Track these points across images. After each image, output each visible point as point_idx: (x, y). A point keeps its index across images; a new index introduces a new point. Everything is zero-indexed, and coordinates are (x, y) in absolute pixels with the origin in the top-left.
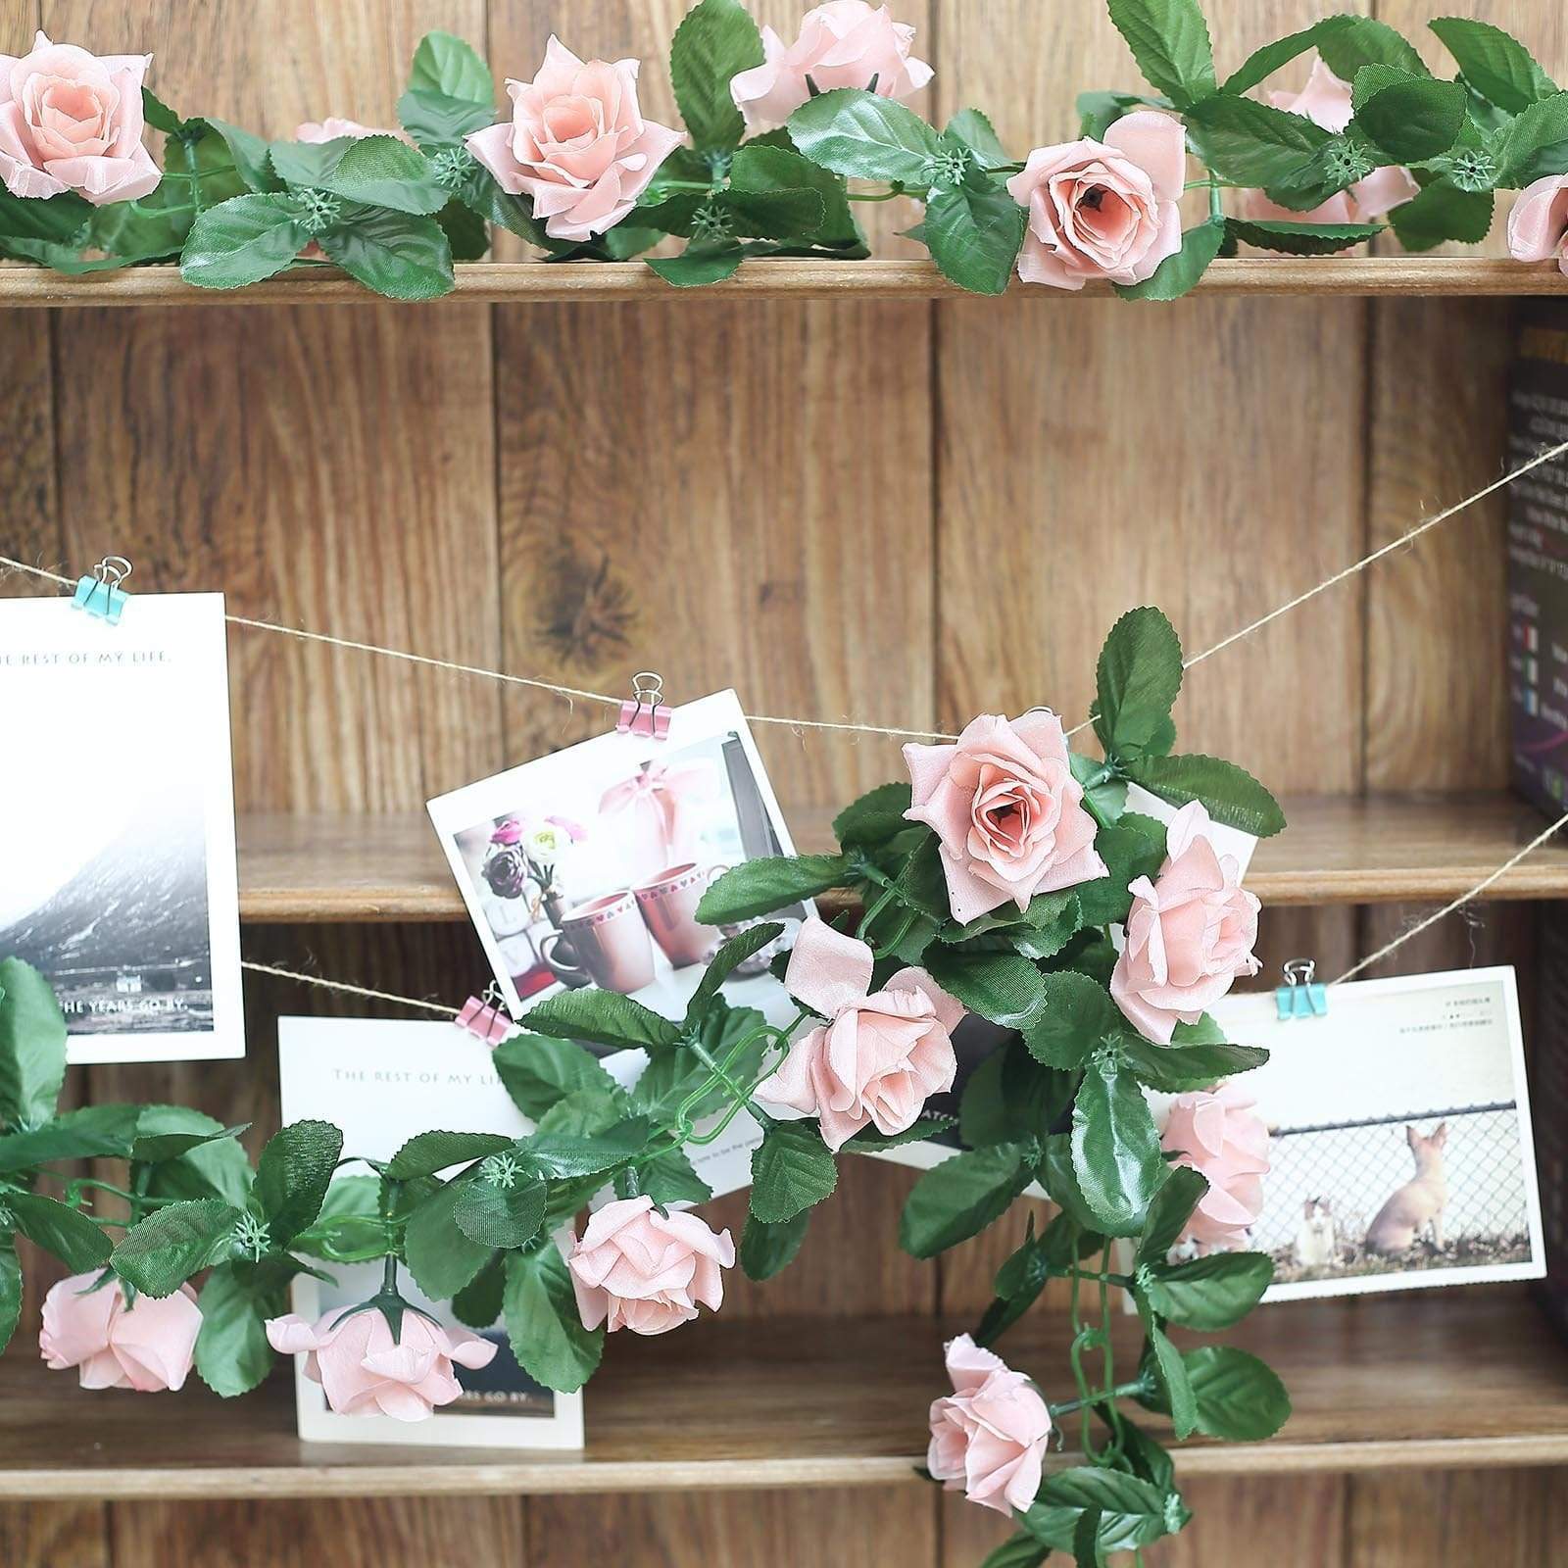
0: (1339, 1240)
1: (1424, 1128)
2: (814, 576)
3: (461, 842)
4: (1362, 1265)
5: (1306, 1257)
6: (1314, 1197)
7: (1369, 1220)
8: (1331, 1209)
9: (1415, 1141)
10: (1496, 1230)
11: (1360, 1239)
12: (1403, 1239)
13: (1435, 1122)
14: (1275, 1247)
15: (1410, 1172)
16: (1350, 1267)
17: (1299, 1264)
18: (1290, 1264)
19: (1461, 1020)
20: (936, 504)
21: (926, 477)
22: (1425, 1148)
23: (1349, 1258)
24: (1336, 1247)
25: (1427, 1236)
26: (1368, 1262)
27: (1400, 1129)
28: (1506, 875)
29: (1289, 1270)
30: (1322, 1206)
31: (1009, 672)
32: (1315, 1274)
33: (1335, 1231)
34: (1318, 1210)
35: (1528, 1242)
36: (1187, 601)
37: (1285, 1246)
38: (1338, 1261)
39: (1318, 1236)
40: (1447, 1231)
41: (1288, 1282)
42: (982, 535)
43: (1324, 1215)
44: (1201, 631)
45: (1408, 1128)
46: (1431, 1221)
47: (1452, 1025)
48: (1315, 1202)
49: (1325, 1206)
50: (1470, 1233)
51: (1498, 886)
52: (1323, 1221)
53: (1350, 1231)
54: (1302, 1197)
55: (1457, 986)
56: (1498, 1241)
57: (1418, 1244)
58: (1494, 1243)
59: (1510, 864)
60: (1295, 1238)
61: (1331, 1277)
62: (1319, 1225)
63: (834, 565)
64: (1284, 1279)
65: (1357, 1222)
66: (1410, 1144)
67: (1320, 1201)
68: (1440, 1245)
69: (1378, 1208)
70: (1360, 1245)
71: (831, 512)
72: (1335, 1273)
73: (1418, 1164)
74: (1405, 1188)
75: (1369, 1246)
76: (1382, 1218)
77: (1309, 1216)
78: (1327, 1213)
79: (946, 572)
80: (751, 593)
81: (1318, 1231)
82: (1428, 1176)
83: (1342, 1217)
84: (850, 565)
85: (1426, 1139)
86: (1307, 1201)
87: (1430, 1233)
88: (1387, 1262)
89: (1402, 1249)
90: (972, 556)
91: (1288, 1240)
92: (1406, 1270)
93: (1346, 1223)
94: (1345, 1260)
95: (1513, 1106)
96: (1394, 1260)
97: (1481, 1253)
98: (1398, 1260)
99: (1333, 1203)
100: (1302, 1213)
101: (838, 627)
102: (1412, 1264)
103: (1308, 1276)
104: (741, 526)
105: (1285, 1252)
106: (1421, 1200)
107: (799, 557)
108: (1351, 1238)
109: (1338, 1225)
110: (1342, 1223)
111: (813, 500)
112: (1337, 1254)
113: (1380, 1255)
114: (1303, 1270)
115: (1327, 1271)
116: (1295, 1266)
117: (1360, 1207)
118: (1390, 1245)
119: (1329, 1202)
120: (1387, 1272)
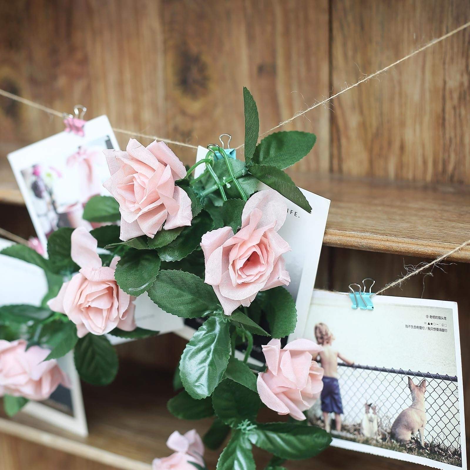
0: (380, 428)
1: (416, 381)
2: (280, 62)
3: (23, 173)
4: (389, 444)
5: (367, 432)
6: (369, 403)
7: (393, 421)
8: (376, 411)
9: (412, 386)
10: (447, 444)
11: (389, 430)
12: (407, 436)
13: (421, 378)
14: (353, 423)
15: (410, 402)
16: (384, 443)
17: (364, 435)
18: (359, 434)
19: (433, 326)
20: (331, 30)
21: (326, 17)
22: (416, 391)
23: (384, 439)
24: (378, 430)
25: (417, 438)
26: (392, 443)
27: (406, 378)
28: (462, 249)
29: (359, 436)
30: (372, 408)
31: (362, 112)
32: (370, 442)
33: (378, 423)
34: (371, 410)
35: (460, 455)
36: (445, 82)
37: (358, 424)
38: (379, 438)
39: (371, 423)
40: (426, 438)
41: (358, 442)
42: (350, 45)
43: (373, 413)
44: (452, 98)
45: (409, 378)
46: (419, 431)
47: (429, 328)
48: (370, 405)
49: (374, 409)
50: (436, 442)
51: (456, 255)
52: (373, 416)
53: (384, 425)
54: (364, 402)
55: (432, 308)
56: (447, 451)
57: (413, 441)
58: (446, 450)
59: (464, 244)
60: (362, 421)
61: (376, 445)
62: (371, 418)
63: (288, 58)
64: (357, 440)
65: (387, 421)
66: (410, 388)
67: (372, 405)
68: (423, 444)
69: (396, 416)
70: (389, 433)
71: (287, 33)
72: (377, 445)
73: (414, 399)
74: (407, 409)
75: (393, 435)
76: (398, 421)
77: (367, 412)
78: (375, 413)
79: (334, 63)
80: (255, 69)
81: (371, 421)
82: (418, 407)
83: (381, 417)
84: (294, 57)
85: (417, 386)
86: (366, 404)
87: (419, 437)
88: (400, 446)
89: (407, 441)
90: (345, 55)
91: (359, 422)
92: (408, 453)
93: (383, 420)
94: (382, 439)
95: (455, 379)
96: (403, 446)
97: (440, 454)
98: (404, 446)
99: (377, 408)
100: (364, 410)
101: (289, 86)
102: (410, 451)
103: (366, 442)
104: (251, 38)
105: (357, 427)
106: (414, 417)
107: (273, 54)
108: (385, 428)
109: (379, 420)
110: (381, 419)
111: (280, 28)
112: (379, 435)
113: (397, 441)
114: (365, 438)
115: (374, 442)
116: (362, 435)
117: (389, 414)
118: (401, 437)
119: (375, 407)
120: (400, 451)
